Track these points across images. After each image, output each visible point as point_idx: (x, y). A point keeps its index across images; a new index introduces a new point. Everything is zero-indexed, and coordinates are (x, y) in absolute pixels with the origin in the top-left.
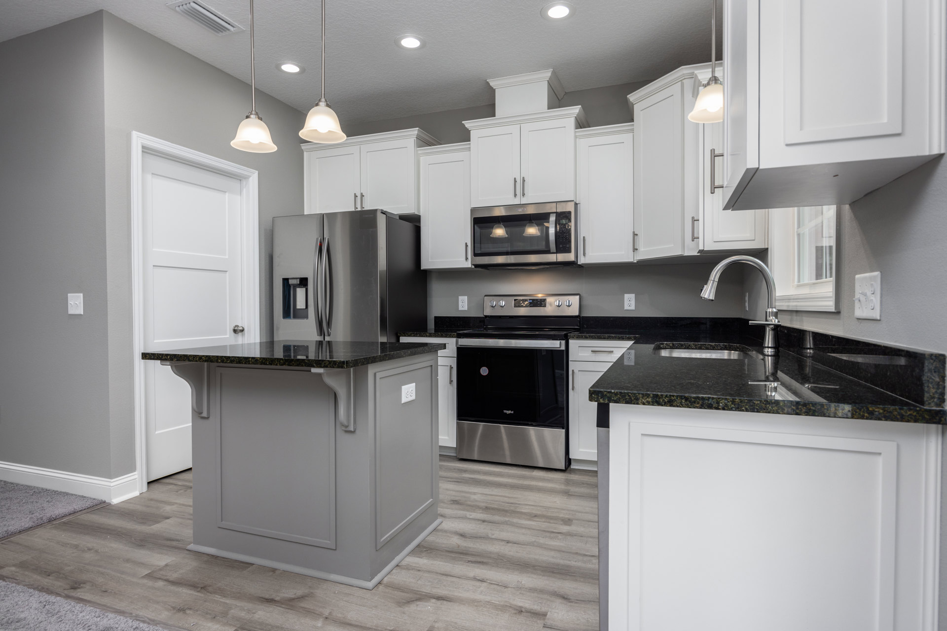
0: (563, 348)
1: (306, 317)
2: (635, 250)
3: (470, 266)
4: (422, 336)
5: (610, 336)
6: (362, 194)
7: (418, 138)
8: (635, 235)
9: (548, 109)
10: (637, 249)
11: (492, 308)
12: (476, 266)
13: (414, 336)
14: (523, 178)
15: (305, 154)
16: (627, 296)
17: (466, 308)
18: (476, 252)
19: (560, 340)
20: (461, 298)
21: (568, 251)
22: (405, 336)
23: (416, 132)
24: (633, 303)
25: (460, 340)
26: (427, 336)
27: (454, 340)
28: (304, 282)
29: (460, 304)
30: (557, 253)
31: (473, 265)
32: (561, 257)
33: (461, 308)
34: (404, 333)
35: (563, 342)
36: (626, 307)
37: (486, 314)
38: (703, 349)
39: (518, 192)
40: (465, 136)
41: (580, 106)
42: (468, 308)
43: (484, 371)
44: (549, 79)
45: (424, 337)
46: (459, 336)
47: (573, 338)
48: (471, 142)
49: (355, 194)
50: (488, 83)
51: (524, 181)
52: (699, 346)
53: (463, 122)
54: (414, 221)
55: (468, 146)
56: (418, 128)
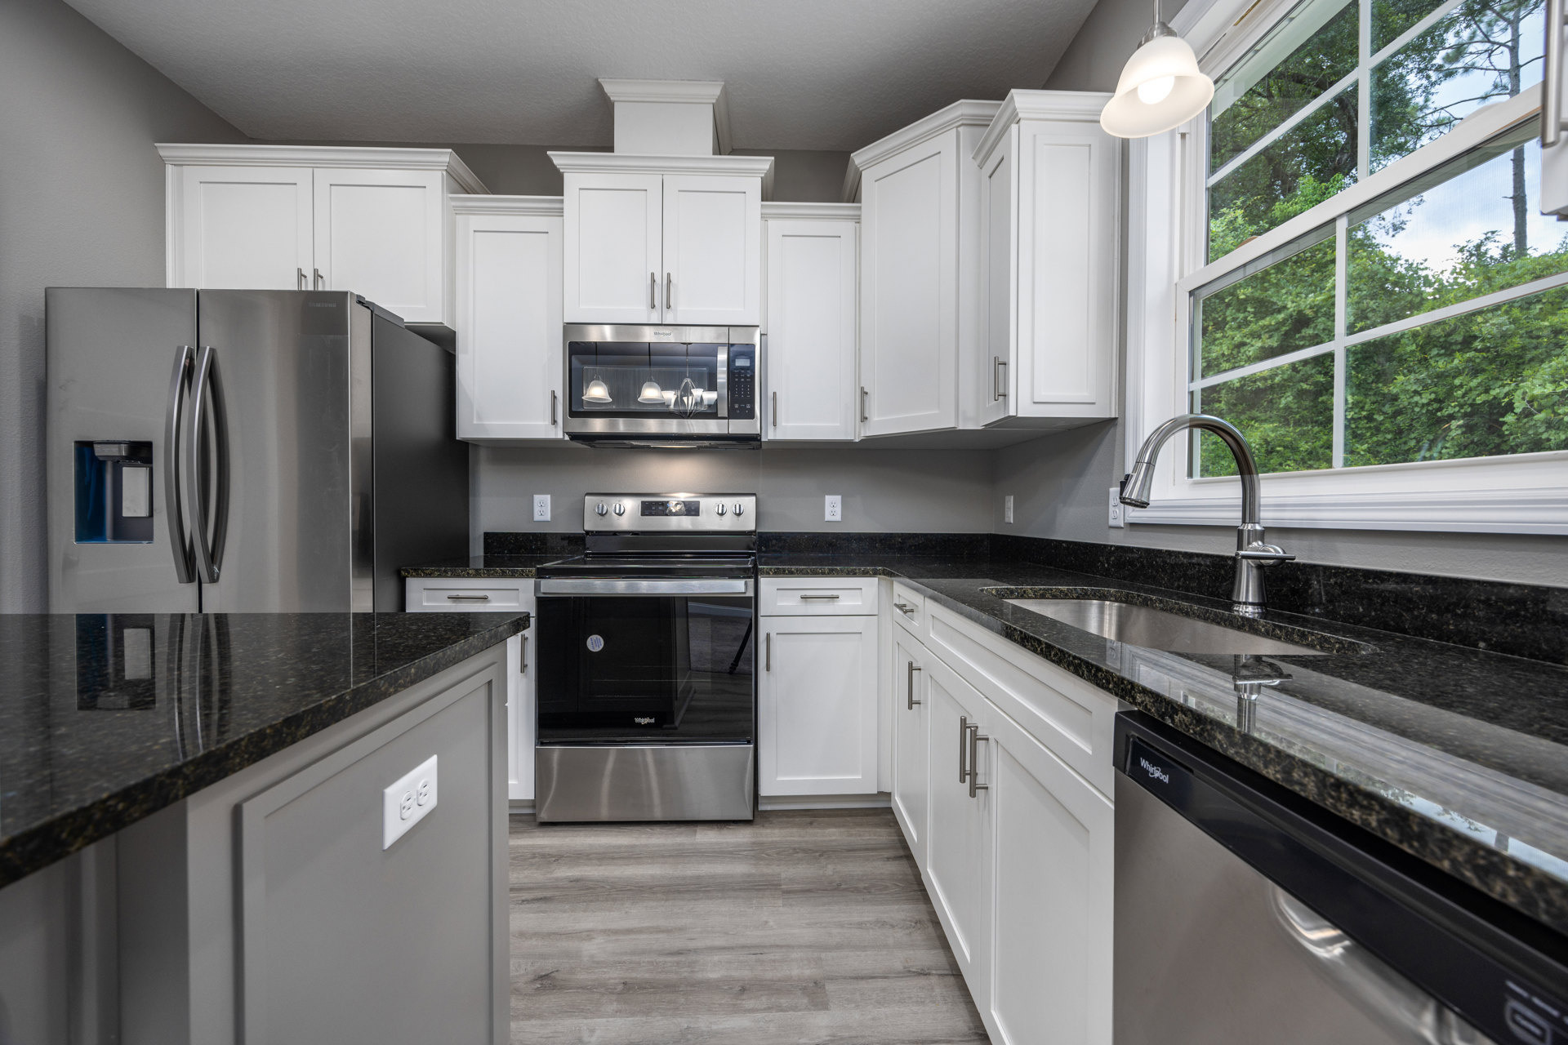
0: (751, 594)
1: (149, 537)
2: (864, 419)
3: (560, 435)
4: (459, 576)
5: (833, 570)
6: (316, 271)
7: (450, 173)
8: (864, 393)
9: (714, 154)
10: (866, 418)
11: (600, 517)
12: (574, 437)
13: (440, 576)
14: (669, 275)
15: (169, 169)
16: (829, 499)
17: (548, 517)
18: (573, 409)
19: (744, 578)
20: (537, 498)
21: (750, 415)
22: (418, 576)
23: (446, 159)
24: (838, 509)
25: (543, 582)
26: (469, 576)
27: (531, 582)
28: (140, 453)
29: (537, 509)
30: (729, 418)
31: (567, 433)
32: (739, 427)
33: (537, 517)
34: (415, 570)
35: (751, 582)
36: (828, 517)
37: (587, 528)
38: (1048, 598)
39: (657, 302)
40: (552, 184)
41: (773, 158)
42: (553, 516)
43: (595, 643)
44: (717, 100)
45: (464, 577)
46: (542, 574)
47: (767, 574)
48: (566, 197)
49: (299, 270)
50: (599, 87)
51: (669, 281)
52: (1041, 592)
53: (548, 153)
54: (443, 341)
55: (558, 205)
56: (450, 150)
